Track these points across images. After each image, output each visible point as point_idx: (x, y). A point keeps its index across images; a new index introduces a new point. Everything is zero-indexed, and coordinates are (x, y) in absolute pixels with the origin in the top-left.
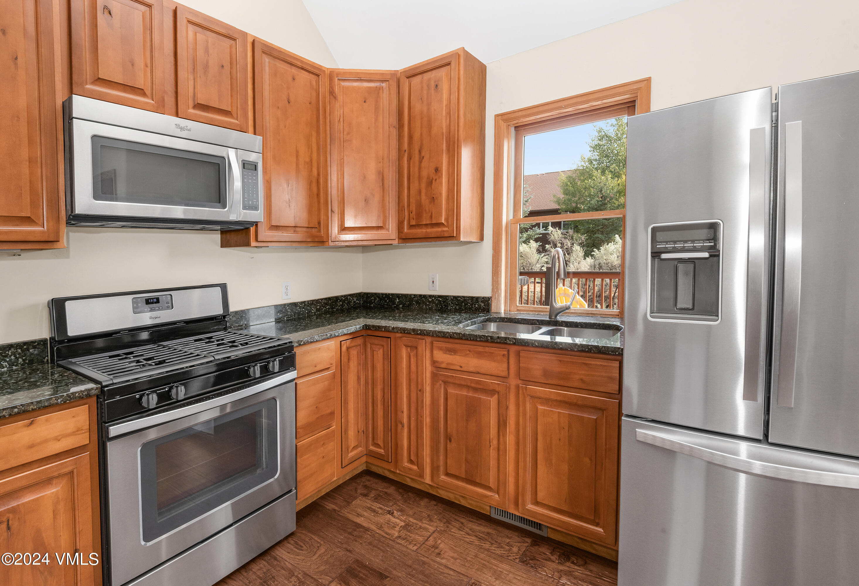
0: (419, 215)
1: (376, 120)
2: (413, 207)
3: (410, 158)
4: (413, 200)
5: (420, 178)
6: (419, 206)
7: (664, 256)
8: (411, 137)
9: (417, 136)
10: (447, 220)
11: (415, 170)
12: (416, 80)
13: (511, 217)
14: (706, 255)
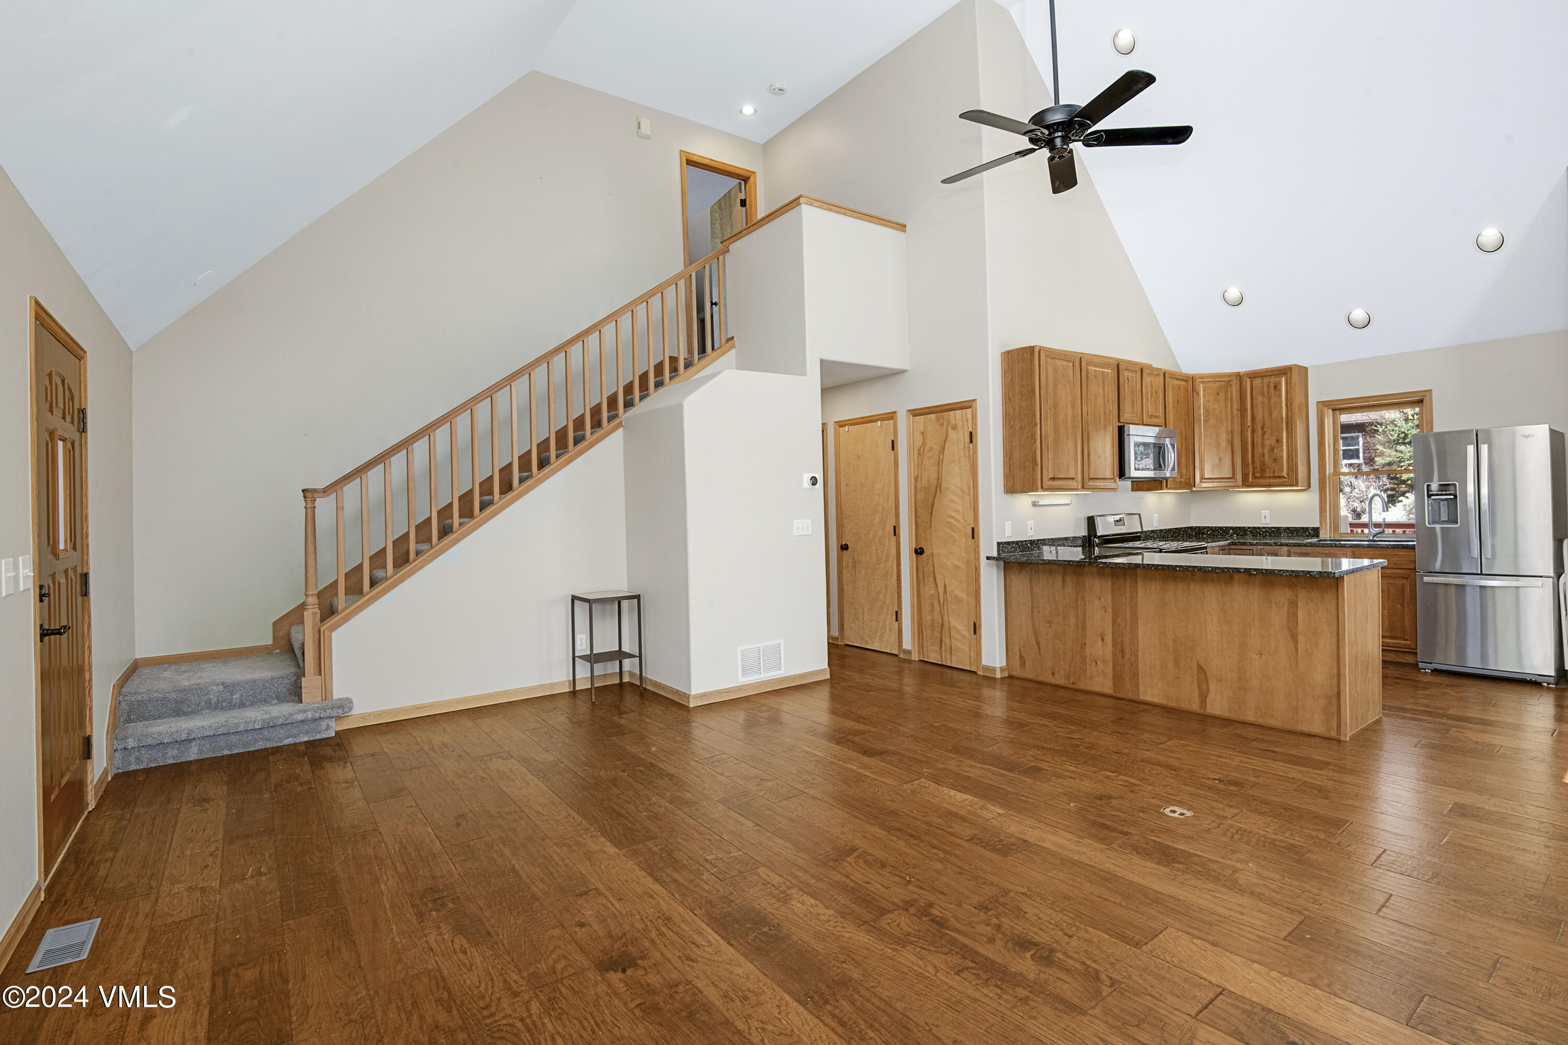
0: (1263, 470)
1: (1226, 406)
2: (1258, 465)
3: (1253, 432)
4: (1257, 460)
5: (1263, 446)
6: (1263, 464)
7: (1433, 497)
8: (1253, 418)
9: (1259, 417)
10: (1288, 474)
11: (1258, 440)
12: (1257, 382)
13: (1332, 471)
14: (1452, 497)
